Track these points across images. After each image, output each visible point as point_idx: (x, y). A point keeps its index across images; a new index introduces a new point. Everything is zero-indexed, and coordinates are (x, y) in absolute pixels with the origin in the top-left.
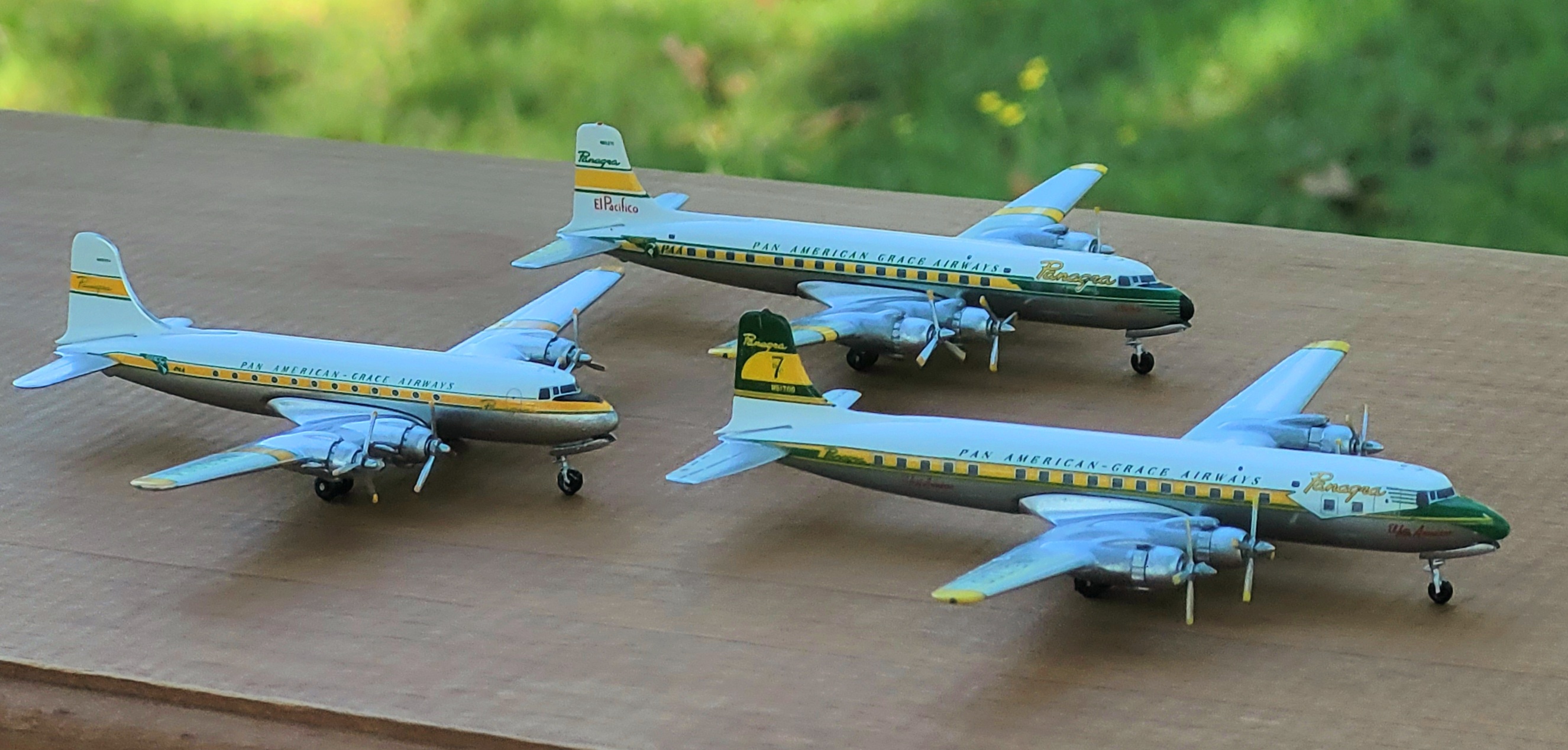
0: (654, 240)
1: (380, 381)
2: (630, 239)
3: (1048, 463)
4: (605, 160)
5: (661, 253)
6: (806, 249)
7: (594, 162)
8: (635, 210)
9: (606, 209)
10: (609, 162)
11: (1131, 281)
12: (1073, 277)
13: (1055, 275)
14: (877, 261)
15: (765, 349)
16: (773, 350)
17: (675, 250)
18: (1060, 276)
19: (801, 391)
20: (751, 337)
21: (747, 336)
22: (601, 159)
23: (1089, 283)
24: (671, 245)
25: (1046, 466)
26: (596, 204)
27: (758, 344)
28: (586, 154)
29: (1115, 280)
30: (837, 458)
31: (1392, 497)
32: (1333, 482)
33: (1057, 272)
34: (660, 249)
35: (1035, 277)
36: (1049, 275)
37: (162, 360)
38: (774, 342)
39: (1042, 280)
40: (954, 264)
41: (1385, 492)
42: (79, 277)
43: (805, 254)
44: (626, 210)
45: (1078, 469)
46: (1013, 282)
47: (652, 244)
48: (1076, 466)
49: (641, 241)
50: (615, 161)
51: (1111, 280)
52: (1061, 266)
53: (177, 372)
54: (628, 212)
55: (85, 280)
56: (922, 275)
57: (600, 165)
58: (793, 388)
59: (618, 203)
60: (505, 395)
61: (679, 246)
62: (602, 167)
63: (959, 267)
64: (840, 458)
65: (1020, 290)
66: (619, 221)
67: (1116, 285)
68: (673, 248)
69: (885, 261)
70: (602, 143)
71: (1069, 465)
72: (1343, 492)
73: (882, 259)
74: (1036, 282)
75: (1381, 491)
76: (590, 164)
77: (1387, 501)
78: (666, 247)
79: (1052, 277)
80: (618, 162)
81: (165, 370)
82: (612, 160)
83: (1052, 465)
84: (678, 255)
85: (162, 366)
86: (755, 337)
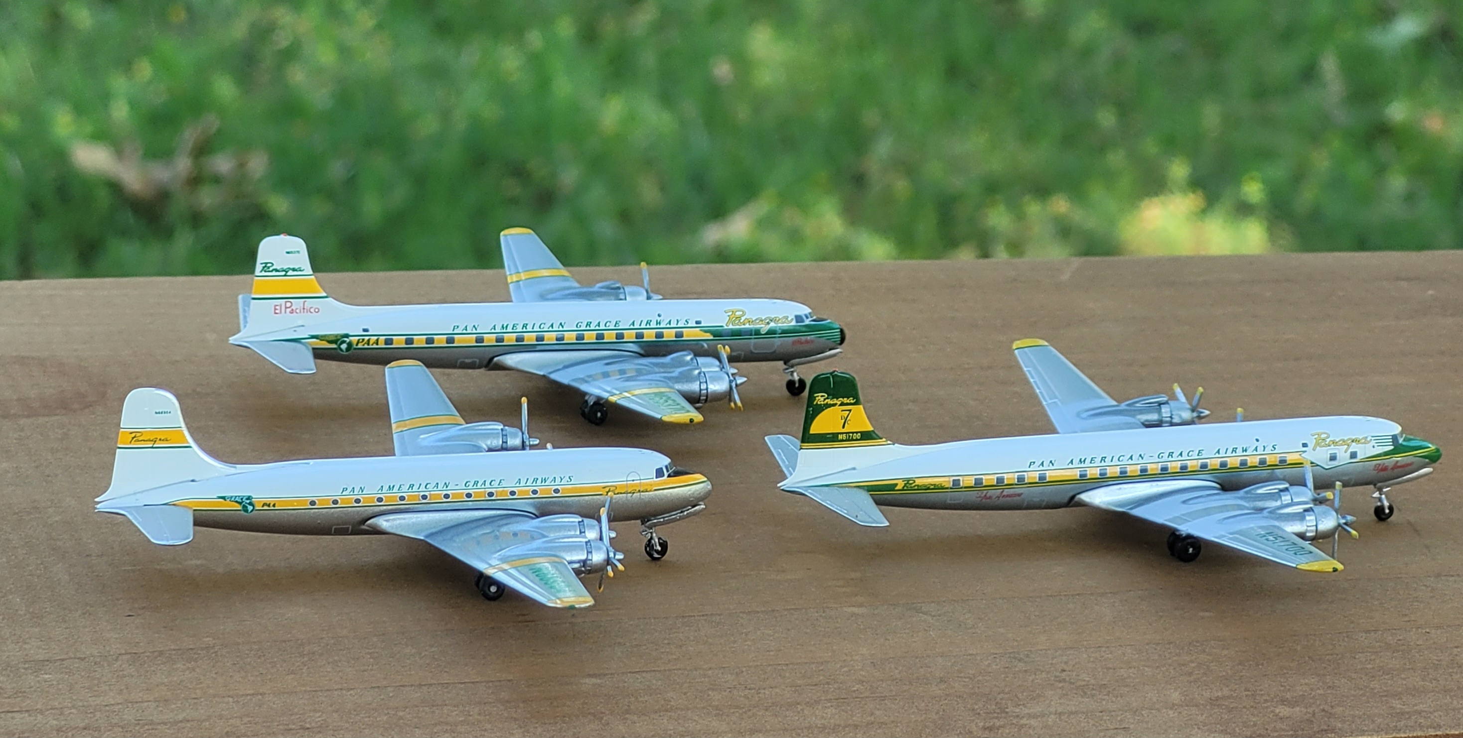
0: (347, 336)
1: (495, 484)
2: (320, 337)
3: (1105, 462)
4: (289, 268)
5: (355, 346)
6: (505, 326)
7: (277, 270)
8: (317, 310)
9: (285, 312)
10: (294, 270)
11: (804, 318)
12: (757, 321)
13: (741, 321)
14: (576, 329)
15: (834, 405)
16: (842, 404)
17: (371, 342)
18: (746, 321)
19: (866, 436)
20: (822, 396)
21: (818, 396)
22: (285, 268)
23: (772, 324)
24: (366, 338)
25: (1103, 464)
26: (276, 309)
27: (829, 401)
28: (269, 265)
29: (792, 319)
30: (916, 488)
31: (1377, 443)
32: (1331, 439)
33: (743, 319)
34: (355, 343)
35: (724, 325)
36: (736, 322)
37: (247, 499)
38: (843, 398)
39: (731, 327)
40: (648, 323)
41: (1371, 440)
42: (131, 433)
43: (505, 331)
44: (307, 312)
45: (1130, 462)
46: (706, 332)
47: (345, 339)
48: (1128, 460)
49: (333, 338)
50: (300, 268)
51: (789, 319)
52: (744, 314)
53: (266, 508)
54: (309, 313)
55: (138, 434)
56: (620, 336)
57: (283, 273)
58: (859, 434)
59: (298, 307)
60: (625, 480)
61: (376, 338)
62: (285, 275)
63: (653, 325)
64: (919, 488)
65: (712, 338)
66: (300, 323)
67: (794, 323)
68: (369, 340)
69: (583, 328)
70: (288, 253)
71: (1122, 461)
72: (1342, 445)
73: (580, 326)
74: (726, 329)
75: (1369, 439)
76: (274, 273)
77: (1374, 447)
78: (361, 340)
79: (739, 324)
80: (302, 269)
81: (250, 508)
82: (296, 267)
83: (1108, 462)
84: (375, 346)
85: (247, 505)
86: (826, 396)
